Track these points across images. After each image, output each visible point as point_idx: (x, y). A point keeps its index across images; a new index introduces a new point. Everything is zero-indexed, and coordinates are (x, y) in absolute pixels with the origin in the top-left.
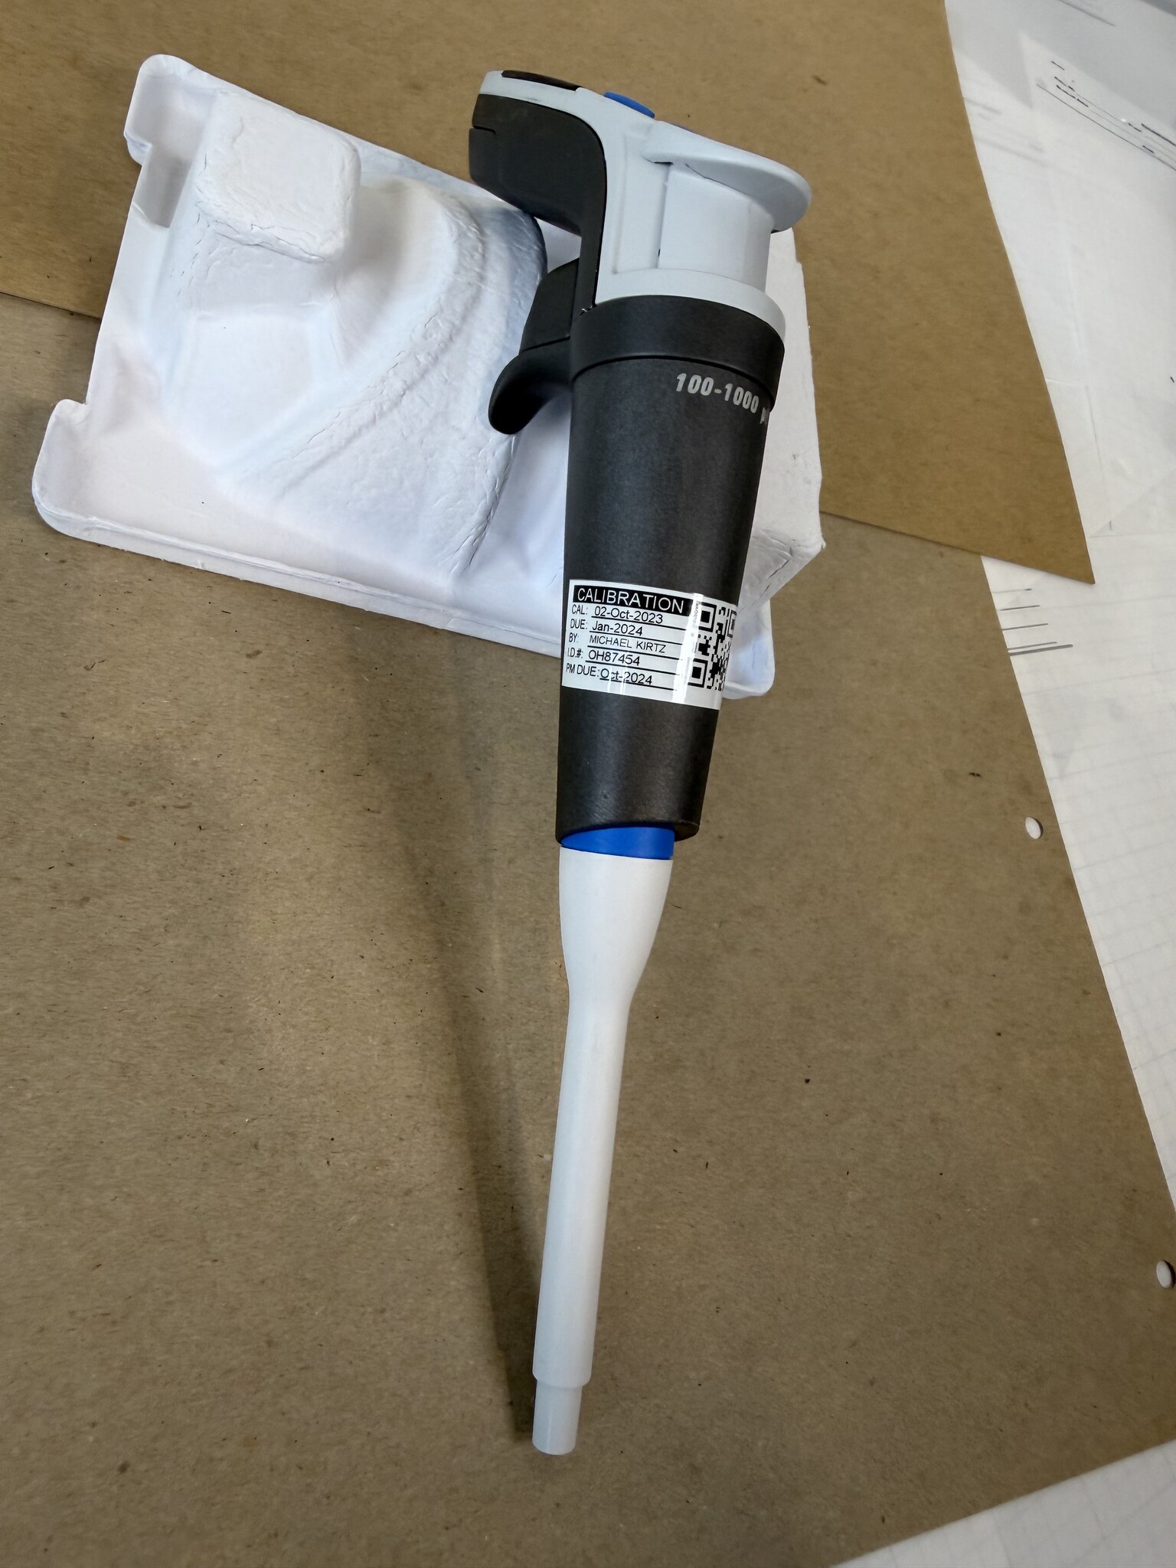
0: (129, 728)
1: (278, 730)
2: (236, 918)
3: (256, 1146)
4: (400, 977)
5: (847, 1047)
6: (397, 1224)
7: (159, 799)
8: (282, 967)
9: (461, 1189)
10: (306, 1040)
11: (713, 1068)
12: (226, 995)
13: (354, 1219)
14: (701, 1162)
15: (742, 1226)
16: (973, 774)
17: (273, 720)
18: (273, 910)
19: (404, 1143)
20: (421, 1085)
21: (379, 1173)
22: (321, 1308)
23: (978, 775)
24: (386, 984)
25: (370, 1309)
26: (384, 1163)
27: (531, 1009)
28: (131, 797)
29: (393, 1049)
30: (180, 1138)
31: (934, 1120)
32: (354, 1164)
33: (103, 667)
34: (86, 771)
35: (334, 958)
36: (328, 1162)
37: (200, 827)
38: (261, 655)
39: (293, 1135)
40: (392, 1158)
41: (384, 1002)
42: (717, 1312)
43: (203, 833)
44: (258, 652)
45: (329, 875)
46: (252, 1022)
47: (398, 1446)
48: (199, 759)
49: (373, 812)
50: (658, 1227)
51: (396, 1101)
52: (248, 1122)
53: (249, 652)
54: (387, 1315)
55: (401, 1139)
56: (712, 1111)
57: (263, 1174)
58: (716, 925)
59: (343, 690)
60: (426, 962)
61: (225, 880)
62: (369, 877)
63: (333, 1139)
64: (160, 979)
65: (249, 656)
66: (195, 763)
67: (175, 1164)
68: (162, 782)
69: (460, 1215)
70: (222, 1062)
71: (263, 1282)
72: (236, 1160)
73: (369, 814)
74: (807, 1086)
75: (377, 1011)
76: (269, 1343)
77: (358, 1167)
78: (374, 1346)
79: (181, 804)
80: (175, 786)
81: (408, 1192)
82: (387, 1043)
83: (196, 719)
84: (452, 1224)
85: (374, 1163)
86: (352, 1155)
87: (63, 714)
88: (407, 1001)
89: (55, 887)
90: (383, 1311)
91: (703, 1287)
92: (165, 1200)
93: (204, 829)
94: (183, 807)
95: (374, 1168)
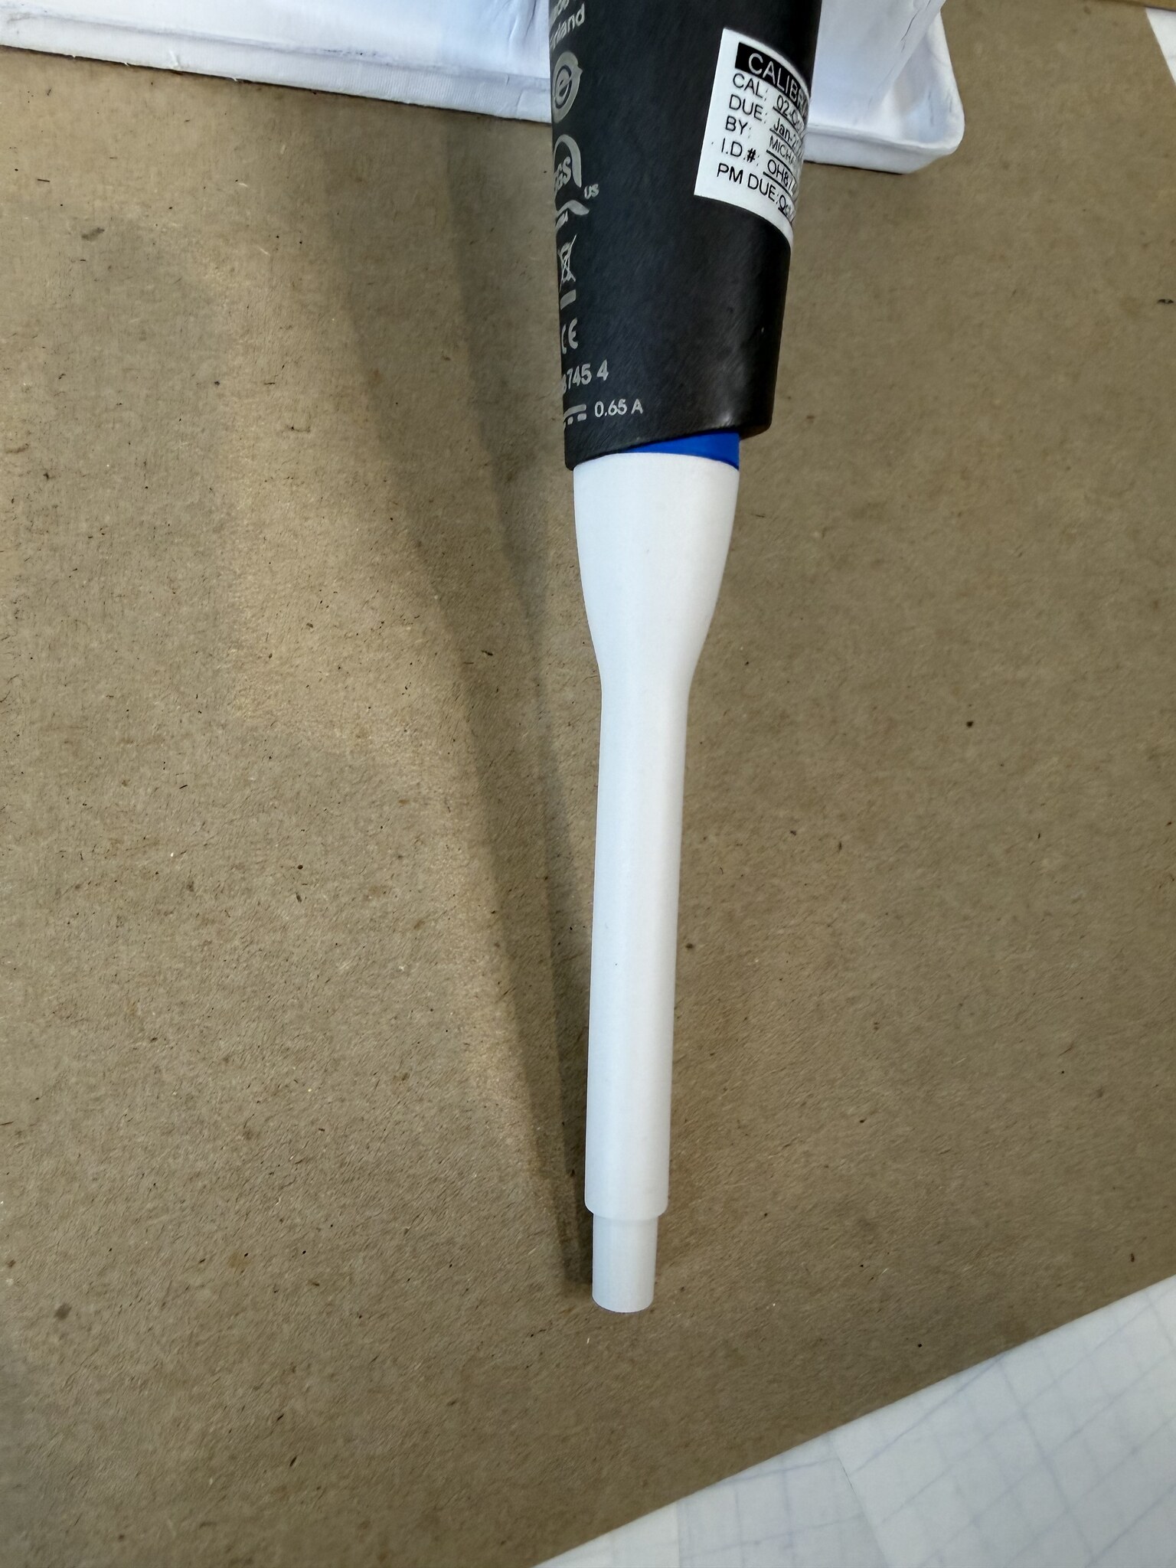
1: (143, 332)
2: (117, 591)
3: (191, 887)
4: (368, 646)
5: (1021, 674)
6: (409, 967)
8: (195, 649)
9: (494, 912)
10: (244, 742)
11: (834, 722)
12: (118, 695)
13: (345, 966)
14: (834, 844)
15: (898, 917)
16: (1163, 301)
17: (135, 321)
18: (172, 575)
19: (405, 861)
20: (418, 784)
21: (374, 903)
22: (316, 1084)
23: (1171, 302)
24: (351, 657)
25: (384, 1078)
26: (380, 891)
27: (565, 670)
29: (372, 742)
30: (78, 887)
31: (1153, 755)
32: (337, 896)
35: (270, 631)
36: (298, 898)
37: (47, 476)
38: (100, 235)
39: (240, 867)
40: (390, 883)
41: (350, 681)
42: (876, 1029)
43: (51, 483)
44: (96, 231)
45: (246, 522)
46: (160, 726)
47: (450, 1242)
48: (30, 384)
49: (300, 430)
50: (781, 931)
51: (386, 808)
52: (175, 857)
53: (86, 232)
54: (412, 1081)
55: (400, 857)
56: (841, 776)
57: (206, 922)
58: (817, 535)
59: (233, 270)
60: (403, 622)
61: (94, 543)
62: (307, 519)
63: (300, 867)
64: (17, 682)
65: (85, 237)
67: (74, 923)
69: (497, 945)
70: (125, 783)
71: (226, 1060)
72: (162, 907)
73: (292, 435)
74: (971, 730)
75: (342, 694)
76: (248, 1135)
77: (344, 900)
78: (398, 1123)
79: (14, 446)
81: (419, 925)
82: (363, 735)
83: (19, 329)
84: (487, 957)
85: (366, 892)
86: (330, 885)
88: (383, 677)
90: (405, 1077)
91: (852, 1001)
92: (68, 969)
93: (54, 477)
94: (19, 450)
95: (366, 898)
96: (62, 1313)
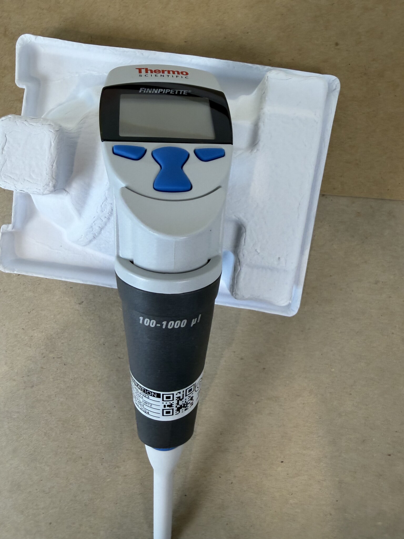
0: (42, 332)
1: (89, 330)
2: (76, 393)
3: (81, 458)
6: (121, 483)
7: (51, 355)
12: (73, 416)
13: (109, 480)
14: (230, 482)
17: (88, 327)
18: (87, 391)
19: (125, 462)
20: (131, 447)
21: (117, 469)
24: (122, 416)
26: (118, 467)
28: (44, 355)
29: (123, 435)
32: (109, 466)
33: (34, 312)
34: (30, 347)
35: (106, 406)
36: (102, 464)
37: (65, 364)
38: (84, 303)
39: (91, 456)
40: (121, 466)
41: (121, 421)
43: (65, 366)
44: (83, 302)
45: (105, 380)
46: (80, 424)
49: (121, 358)
52: (79, 451)
53: (80, 302)
57: (83, 465)
58: (254, 403)
59: (112, 314)
61: (72, 381)
62: (118, 381)
63: (103, 459)
64: (54, 410)
65: (80, 304)
66: (62, 343)
67: (59, 459)
68: (53, 350)
69: (141, 484)
70: (72, 434)
71: (83, 491)
75: (119, 424)
77: (111, 467)
80: (57, 351)
81: (125, 476)
82: (121, 433)
83: (63, 328)
84: (138, 486)
85: (116, 466)
86: (108, 463)
87: (23, 329)
88: (129, 421)
89: (25, 382)
91: (223, 517)
94: (60, 358)
95: (115, 468)
96: (50, 523)
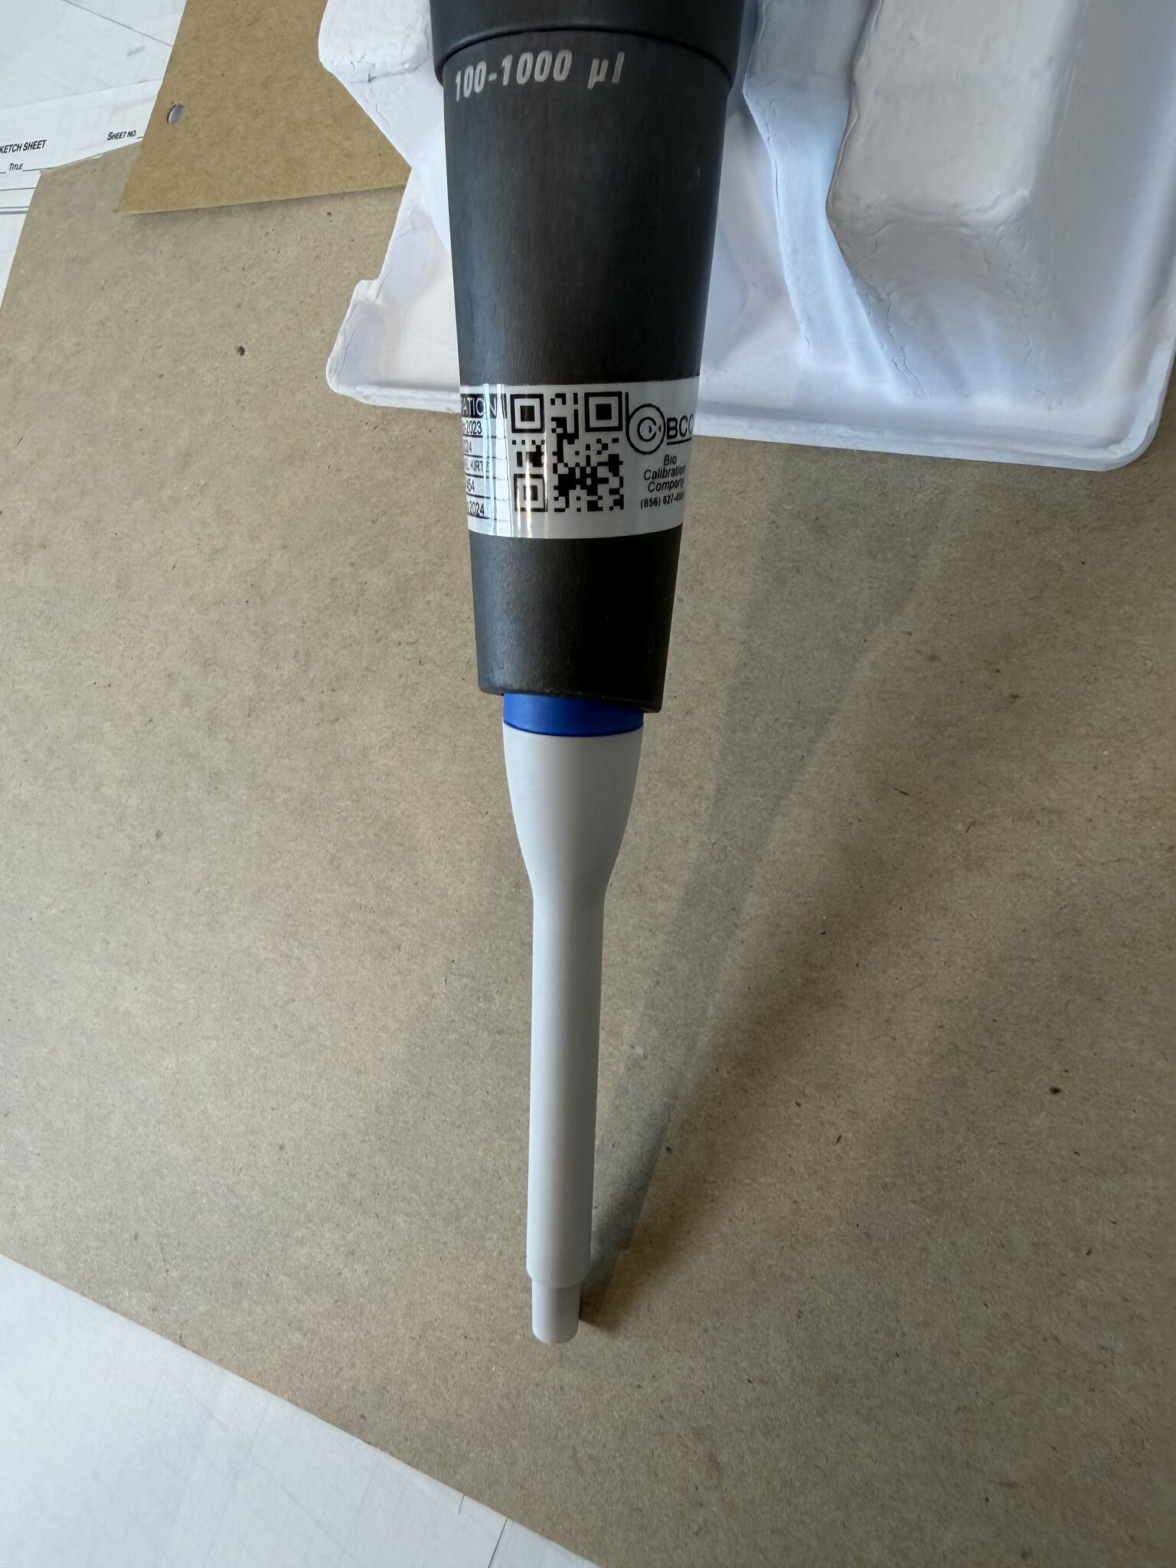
0: (390, 572)
7: (396, 635)
14: (833, 1133)
21: (482, 1004)
28: (380, 634)
34: (356, 612)
37: (420, 663)
39: (425, 946)
43: (421, 667)
46: (418, 841)
56: (871, 1076)
57: (399, 972)
61: (428, 711)
64: (368, 791)
66: (428, 602)
68: (402, 621)
70: (392, 870)
72: (384, 954)
77: (468, 994)
80: (411, 624)
86: (465, 980)
87: (352, 563)
89: (322, 708)
93: (423, 663)
